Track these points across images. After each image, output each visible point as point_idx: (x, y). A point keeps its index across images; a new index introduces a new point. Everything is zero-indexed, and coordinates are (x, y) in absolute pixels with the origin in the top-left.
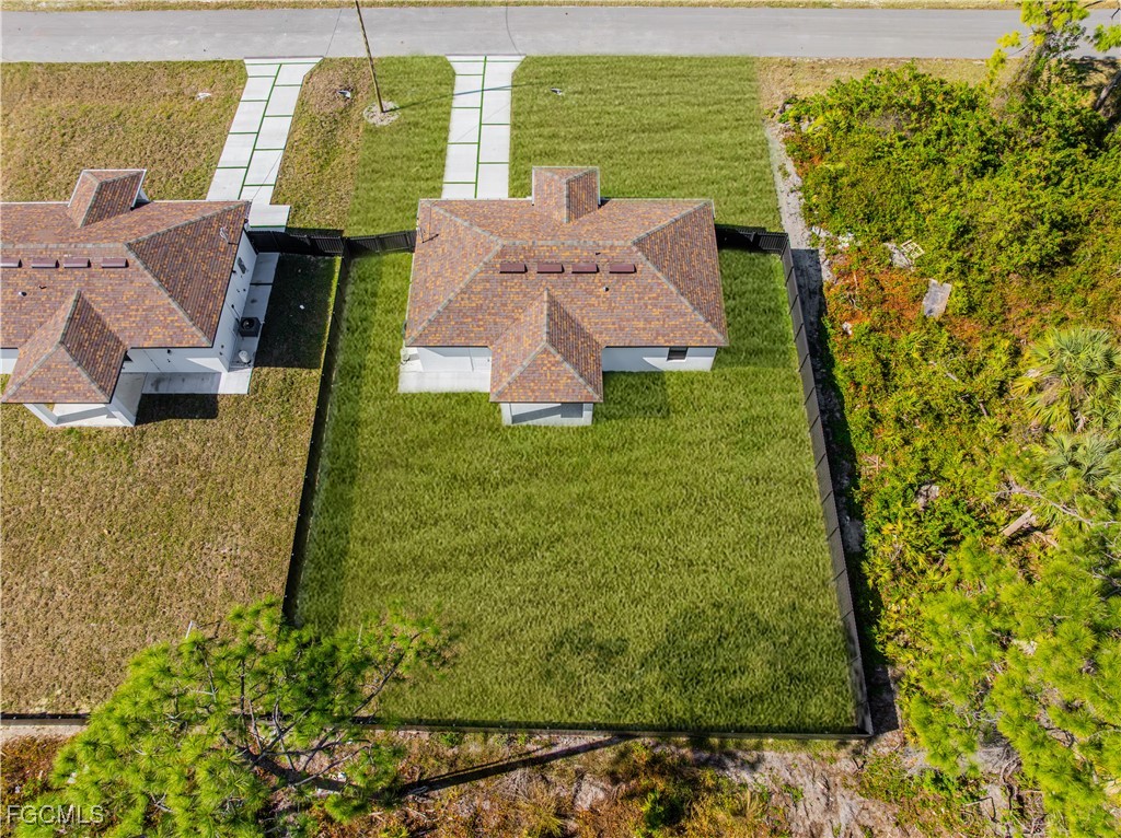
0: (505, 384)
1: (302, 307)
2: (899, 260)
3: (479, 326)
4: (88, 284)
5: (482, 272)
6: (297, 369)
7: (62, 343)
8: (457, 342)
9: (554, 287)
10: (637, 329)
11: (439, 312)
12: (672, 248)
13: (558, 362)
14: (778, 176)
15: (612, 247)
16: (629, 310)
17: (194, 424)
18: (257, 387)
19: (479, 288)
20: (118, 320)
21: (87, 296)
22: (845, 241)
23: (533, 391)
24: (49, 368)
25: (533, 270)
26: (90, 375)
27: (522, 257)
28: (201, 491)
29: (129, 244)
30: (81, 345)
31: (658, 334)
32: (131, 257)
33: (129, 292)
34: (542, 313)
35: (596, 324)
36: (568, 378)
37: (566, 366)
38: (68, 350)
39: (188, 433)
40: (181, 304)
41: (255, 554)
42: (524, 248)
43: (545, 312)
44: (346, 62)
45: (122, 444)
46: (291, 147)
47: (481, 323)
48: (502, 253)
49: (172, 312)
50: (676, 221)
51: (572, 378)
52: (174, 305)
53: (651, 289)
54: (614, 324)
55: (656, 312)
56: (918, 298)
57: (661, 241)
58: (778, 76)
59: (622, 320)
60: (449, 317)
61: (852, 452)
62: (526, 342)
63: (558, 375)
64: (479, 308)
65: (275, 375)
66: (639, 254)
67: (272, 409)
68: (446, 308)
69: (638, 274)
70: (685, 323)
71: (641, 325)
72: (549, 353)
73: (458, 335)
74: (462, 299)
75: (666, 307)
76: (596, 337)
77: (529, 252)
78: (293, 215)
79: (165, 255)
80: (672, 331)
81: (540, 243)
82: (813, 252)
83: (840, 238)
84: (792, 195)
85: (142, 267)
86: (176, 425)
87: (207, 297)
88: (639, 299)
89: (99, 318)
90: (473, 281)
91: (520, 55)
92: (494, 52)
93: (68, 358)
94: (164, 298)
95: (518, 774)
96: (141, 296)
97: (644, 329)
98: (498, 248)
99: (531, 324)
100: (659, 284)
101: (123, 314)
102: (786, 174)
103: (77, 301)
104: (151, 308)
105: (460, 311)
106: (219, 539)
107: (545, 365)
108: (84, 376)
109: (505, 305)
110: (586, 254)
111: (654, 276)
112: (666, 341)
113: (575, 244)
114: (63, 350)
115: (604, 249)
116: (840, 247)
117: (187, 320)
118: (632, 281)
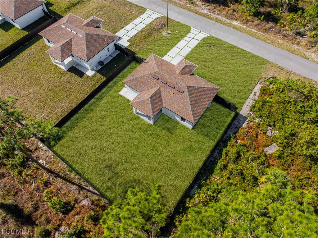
0: (135, 102)
1: (115, 65)
2: (269, 133)
3: (140, 86)
4: (74, 37)
5: (148, 74)
6: (104, 77)
7: (61, 46)
8: (133, 87)
9: (162, 86)
10: (174, 107)
11: (134, 78)
12: (198, 93)
13: (149, 103)
14: (253, 94)
15: (181, 84)
16: (175, 102)
17: (77, 77)
19: (146, 78)
20: (75, 47)
21: (72, 40)
22: (257, 120)
23: (139, 107)
24: (56, 50)
25: (160, 80)
26: (61, 55)
27: (159, 76)
28: (68, 91)
29: (86, 33)
30: (64, 48)
31: (178, 111)
32: (85, 36)
33: (80, 42)
34: (154, 91)
35: (166, 100)
36: (149, 108)
37: (150, 105)
38: (61, 48)
41: (67, 109)
42: (161, 74)
45: (62, 73)
46: (141, 31)
47: (141, 86)
48: (155, 73)
49: (84, 50)
50: (205, 87)
51: (150, 109)
52: (86, 50)
53: (184, 99)
54: (170, 103)
55: (182, 105)
56: (266, 146)
57: (196, 90)
58: (275, 70)
59: (172, 103)
60: (135, 81)
61: (212, 172)
62: (146, 95)
63: (147, 106)
64: (142, 82)
65: (99, 76)
66: (187, 89)
67: (93, 82)
68: (136, 78)
69: (183, 94)
70: (187, 112)
71: (176, 106)
72: (149, 100)
73: (134, 86)
74: (140, 78)
75: (185, 106)
76: (164, 103)
77: (162, 75)
78: (129, 46)
79: (92, 39)
80: (182, 112)
81: (165, 75)
82: (246, 118)
83: (257, 119)
84: (252, 101)
85: (85, 39)
88: (180, 100)
89: (72, 45)
90: (145, 75)
91: (210, 34)
92: (204, 31)
93: (60, 49)
94: (85, 47)
95: (75, 186)
96: (81, 44)
97: (176, 108)
98: (155, 71)
99: (150, 92)
100: (187, 99)
101: (76, 46)
102: (255, 95)
103: (70, 40)
104: (81, 48)
105: (138, 81)
106: (64, 102)
107: (146, 102)
109: (148, 85)
110: (174, 83)
111: (187, 97)
112: (179, 114)
113: (173, 79)
114: (60, 47)
115: (179, 84)
116: (255, 121)
117: (86, 54)
118: (181, 95)
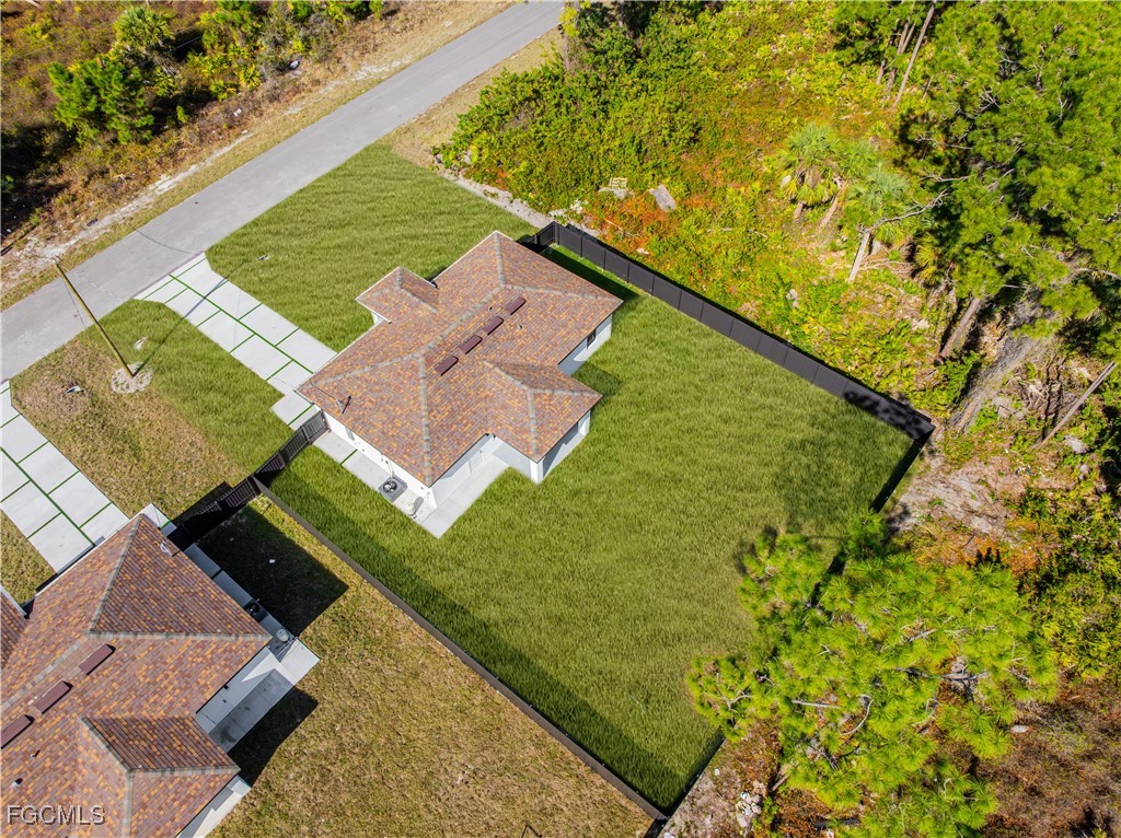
0: (534, 441)
1: (272, 561)
2: (620, 193)
3: (465, 425)
4: (86, 703)
5: (428, 386)
6: (333, 605)
7: (131, 770)
8: (463, 450)
9: (486, 354)
10: (564, 337)
11: (428, 440)
12: (523, 272)
13: (551, 396)
14: (492, 199)
15: (495, 297)
16: (547, 329)
17: (304, 728)
18: (319, 647)
19: (438, 399)
20: (155, 702)
21: (98, 714)
22: (578, 207)
23: (556, 429)
24: (144, 806)
25: (461, 354)
26: (194, 767)
27: (444, 352)
28: (379, 765)
29: (91, 630)
30: (151, 756)
31: (579, 330)
32: (109, 638)
33: (141, 672)
34: (501, 376)
35: (537, 355)
36: (567, 400)
37: (558, 393)
38: (146, 770)
39: (308, 738)
40: (204, 631)
41: (485, 753)
42: (439, 345)
43: (503, 374)
44: (39, 366)
46: (83, 464)
47: (465, 422)
48: (429, 361)
49: (203, 645)
50: (501, 255)
51: (570, 397)
52: (200, 638)
53: (546, 304)
54: (547, 346)
55: (563, 316)
56: (656, 206)
57: (512, 272)
58: (407, 143)
59: (549, 340)
60: (438, 438)
62: (515, 403)
63: (560, 404)
64: (452, 413)
65: (323, 625)
66: (516, 287)
67: (353, 649)
68: (430, 434)
69: (528, 301)
70: (586, 309)
71: (563, 332)
72: (539, 395)
73: (459, 444)
74: (435, 417)
75: (567, 307)
76: (546, 364)
77: (446, 344)
78: (163, 508)
79: (134, 609)
80: (585, 320)
81: (446, 332)
83: (572, 207)
84: (514, 204)
85: (131, 637)
86: (289, 746)
87: (216, 608)
88: (545, 317)
89: (133, 720)
90: (429, 398)
91: (197, 255)
92: (172, 267)
93: (152, 776)
94: (184, 642)
96: (157, 661)
97: (568, 333)
98: (422, 360)
99: (502, 390)
100: (547, 297)
101: (155, 692)
102: (494, 195)
103: (93, 728)
104: (180, 662)
105: (442, 426)
106: (442, 778)
107: (545, 405)
108: (189, 773)
109: (467, 395)
110: (483, 315)
111: (540, 295)
112: (588, 330)
113: (470, 314)
114: (140, 775)
115: (491, 301)
116: (579, 212)
117: (226, 638)
118: (528, 310)
